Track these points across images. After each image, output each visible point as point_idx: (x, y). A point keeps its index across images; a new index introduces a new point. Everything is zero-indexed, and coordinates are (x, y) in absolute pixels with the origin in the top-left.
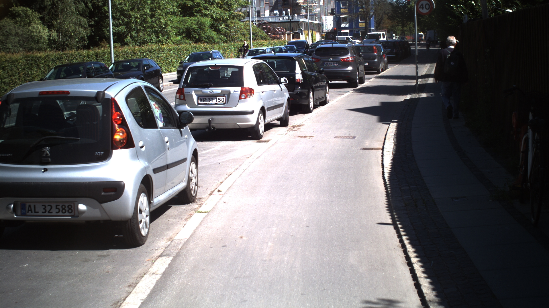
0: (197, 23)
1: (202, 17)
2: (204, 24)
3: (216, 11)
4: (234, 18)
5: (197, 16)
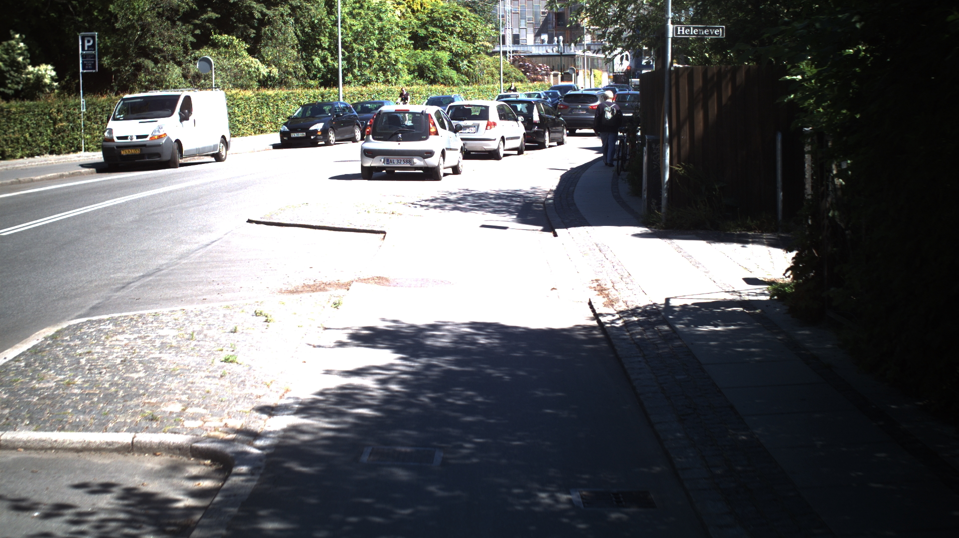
0: (432, 59)
1: (438, 50)
2: (441, 59)
3: (457, 44)
4: (479, 53)
5: (432, 49)
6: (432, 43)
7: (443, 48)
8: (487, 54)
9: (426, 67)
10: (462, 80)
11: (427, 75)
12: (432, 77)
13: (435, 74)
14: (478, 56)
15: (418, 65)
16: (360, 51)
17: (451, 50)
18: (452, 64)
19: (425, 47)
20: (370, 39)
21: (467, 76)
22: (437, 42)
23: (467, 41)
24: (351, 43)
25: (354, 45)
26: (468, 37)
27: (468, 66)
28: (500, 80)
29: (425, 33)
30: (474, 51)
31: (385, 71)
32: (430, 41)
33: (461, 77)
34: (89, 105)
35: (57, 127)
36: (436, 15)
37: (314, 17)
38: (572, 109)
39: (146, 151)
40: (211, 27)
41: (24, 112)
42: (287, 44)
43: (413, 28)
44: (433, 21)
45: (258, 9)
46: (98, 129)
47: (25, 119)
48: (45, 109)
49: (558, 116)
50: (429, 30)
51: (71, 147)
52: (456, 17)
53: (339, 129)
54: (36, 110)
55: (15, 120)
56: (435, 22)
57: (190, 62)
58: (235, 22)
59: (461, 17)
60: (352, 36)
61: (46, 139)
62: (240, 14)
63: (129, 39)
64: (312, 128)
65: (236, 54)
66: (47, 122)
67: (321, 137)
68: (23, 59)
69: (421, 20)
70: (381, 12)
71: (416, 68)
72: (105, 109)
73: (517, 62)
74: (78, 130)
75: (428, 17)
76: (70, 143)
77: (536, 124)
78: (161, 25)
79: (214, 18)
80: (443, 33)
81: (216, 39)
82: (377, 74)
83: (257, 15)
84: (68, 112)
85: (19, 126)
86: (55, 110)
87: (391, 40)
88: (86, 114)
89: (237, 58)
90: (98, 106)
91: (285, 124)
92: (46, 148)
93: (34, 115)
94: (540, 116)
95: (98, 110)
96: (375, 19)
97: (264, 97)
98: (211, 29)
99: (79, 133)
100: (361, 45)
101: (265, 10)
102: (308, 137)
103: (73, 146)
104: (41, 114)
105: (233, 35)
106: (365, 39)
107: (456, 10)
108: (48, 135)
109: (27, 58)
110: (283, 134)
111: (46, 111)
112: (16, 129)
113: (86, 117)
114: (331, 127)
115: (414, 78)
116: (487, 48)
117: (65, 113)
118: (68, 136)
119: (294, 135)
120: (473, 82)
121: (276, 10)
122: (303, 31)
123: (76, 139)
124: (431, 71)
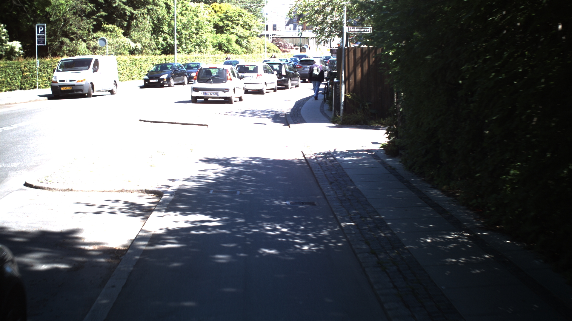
0: (226, 39)
1: (230, 34)
2: (231, 40)
3: (240, 30)
4: (253, 36)
5: (226, 33)
6: (226, 30)
7: (233, 33)
8: (258, 36)
9: (223, 44)
10: (243, 51)
11: (223, 48)
12: (226, 49)
13: (228, 48)
14: (252, 38)
15: (218, 43)
16: (186, 35)
17: (237, 34)
18: (237, 42)
19: (222, 32)
20: (191, 28)
21: (246, 49)
22: (229, 29)
23: (246, 29)
24: (181, 30)
25: (183, 31)
26: (246, 27)
27: (247, 44)
28: (265, 51)
29: (223, 24)
30: (250, 35)
31: (199, 46)
32: (226, 29)
33: (243, 50)
34: (41, 63)
35: (24, 75)
36: (229, 14)
37: (160, 15)
38: (304, 68)
39: (75, 88)
40: (102, 20)
41: (7, 67)
42: (145, 30)
43: (216, 21)
44: (227, 18)
45: (129, 10)
46: (45, 76)
47: (8, 71)
48: (18, 65)
49: (296, 72)
50: (225, 23)
51: (31, 86)
52: (240, 15)
53: (176, 78)
54: (13, 66)
55: (3, 71)
56: (228, 18)
57: (91, 40)
58: (116, 18)
59: (243, 15)
60: (181, 26)
61: (18, 81)
62: (118, 13)
63: (57, 26)
64: (161, 77)
65: (117, 36)
66: (19, 72)
67: (166, 82)
68: (6, 38)
69: (220, 17)
70: (197, 12)
71: (217, 44)
72: (49, 66)
73: (274, 42)
74: (35, 77)
75: (224, 15)
76: (31, 84)
77: (283, 76)
78: (75, 19)
79: (104, 15)
80: (233, 24)
81: (105, 27)
82: (195, 47)
83: (128, 14)
84: (30, 67)
85: (4, 74)
86: (23, 66)
87: (203, 29)
88: (39, 68)
89: (117, 38)
90: (45, 64)
91: (147, 75)
92: (18, 86)
93: (12, 68)
94: (286, 72)
95: (46, 66)
96: (194, 16)
97: (134, 60)
98: (102, 21)
99: (35, 78)
100: (186, 31)
101: (133, 11)
102: (159, 82)
103: (32, 86)
104: (16, 68)
105: (115, 25)
106: (188, 28)
107: (240, 11)
108: (19, 79)
109: (7, 37)
110: (145, 80)
111: (19, 66)
112: (3, 76)
113: (39, 70)
114: (172, 77)
115: (216, 50)
116: (258, 33)
117: (28, 68)
118: (30, 80)
119: (151, 81)
120: (249, 52)
121: (139, 11)
122: (153, 23)
123: (34, 82)
124: (226, 46)
